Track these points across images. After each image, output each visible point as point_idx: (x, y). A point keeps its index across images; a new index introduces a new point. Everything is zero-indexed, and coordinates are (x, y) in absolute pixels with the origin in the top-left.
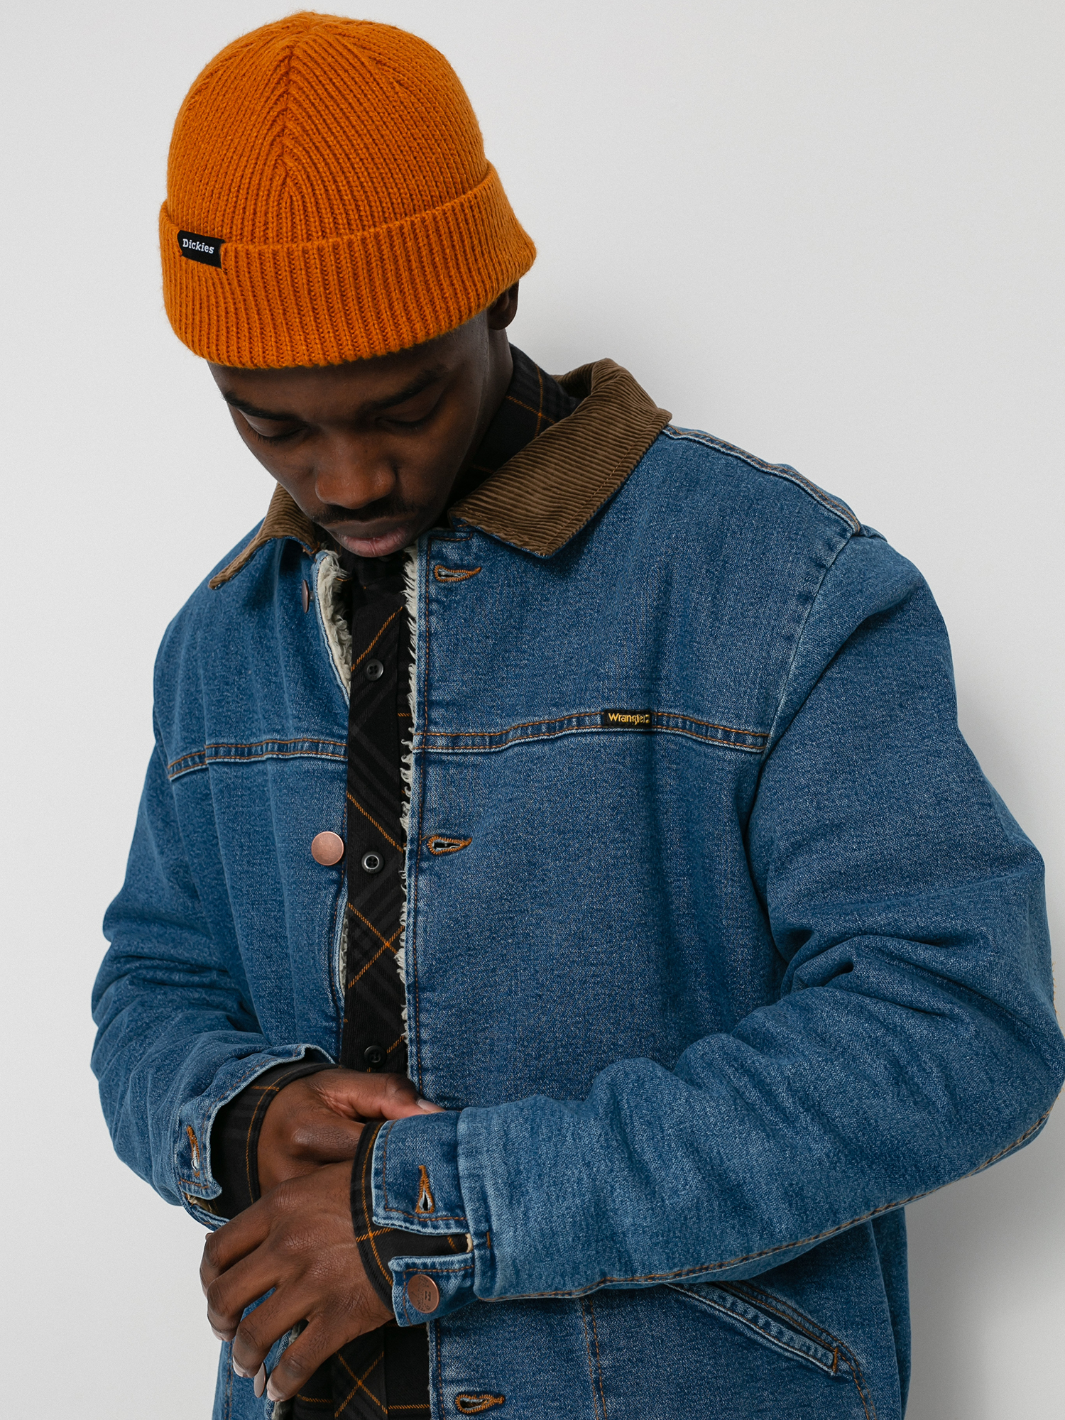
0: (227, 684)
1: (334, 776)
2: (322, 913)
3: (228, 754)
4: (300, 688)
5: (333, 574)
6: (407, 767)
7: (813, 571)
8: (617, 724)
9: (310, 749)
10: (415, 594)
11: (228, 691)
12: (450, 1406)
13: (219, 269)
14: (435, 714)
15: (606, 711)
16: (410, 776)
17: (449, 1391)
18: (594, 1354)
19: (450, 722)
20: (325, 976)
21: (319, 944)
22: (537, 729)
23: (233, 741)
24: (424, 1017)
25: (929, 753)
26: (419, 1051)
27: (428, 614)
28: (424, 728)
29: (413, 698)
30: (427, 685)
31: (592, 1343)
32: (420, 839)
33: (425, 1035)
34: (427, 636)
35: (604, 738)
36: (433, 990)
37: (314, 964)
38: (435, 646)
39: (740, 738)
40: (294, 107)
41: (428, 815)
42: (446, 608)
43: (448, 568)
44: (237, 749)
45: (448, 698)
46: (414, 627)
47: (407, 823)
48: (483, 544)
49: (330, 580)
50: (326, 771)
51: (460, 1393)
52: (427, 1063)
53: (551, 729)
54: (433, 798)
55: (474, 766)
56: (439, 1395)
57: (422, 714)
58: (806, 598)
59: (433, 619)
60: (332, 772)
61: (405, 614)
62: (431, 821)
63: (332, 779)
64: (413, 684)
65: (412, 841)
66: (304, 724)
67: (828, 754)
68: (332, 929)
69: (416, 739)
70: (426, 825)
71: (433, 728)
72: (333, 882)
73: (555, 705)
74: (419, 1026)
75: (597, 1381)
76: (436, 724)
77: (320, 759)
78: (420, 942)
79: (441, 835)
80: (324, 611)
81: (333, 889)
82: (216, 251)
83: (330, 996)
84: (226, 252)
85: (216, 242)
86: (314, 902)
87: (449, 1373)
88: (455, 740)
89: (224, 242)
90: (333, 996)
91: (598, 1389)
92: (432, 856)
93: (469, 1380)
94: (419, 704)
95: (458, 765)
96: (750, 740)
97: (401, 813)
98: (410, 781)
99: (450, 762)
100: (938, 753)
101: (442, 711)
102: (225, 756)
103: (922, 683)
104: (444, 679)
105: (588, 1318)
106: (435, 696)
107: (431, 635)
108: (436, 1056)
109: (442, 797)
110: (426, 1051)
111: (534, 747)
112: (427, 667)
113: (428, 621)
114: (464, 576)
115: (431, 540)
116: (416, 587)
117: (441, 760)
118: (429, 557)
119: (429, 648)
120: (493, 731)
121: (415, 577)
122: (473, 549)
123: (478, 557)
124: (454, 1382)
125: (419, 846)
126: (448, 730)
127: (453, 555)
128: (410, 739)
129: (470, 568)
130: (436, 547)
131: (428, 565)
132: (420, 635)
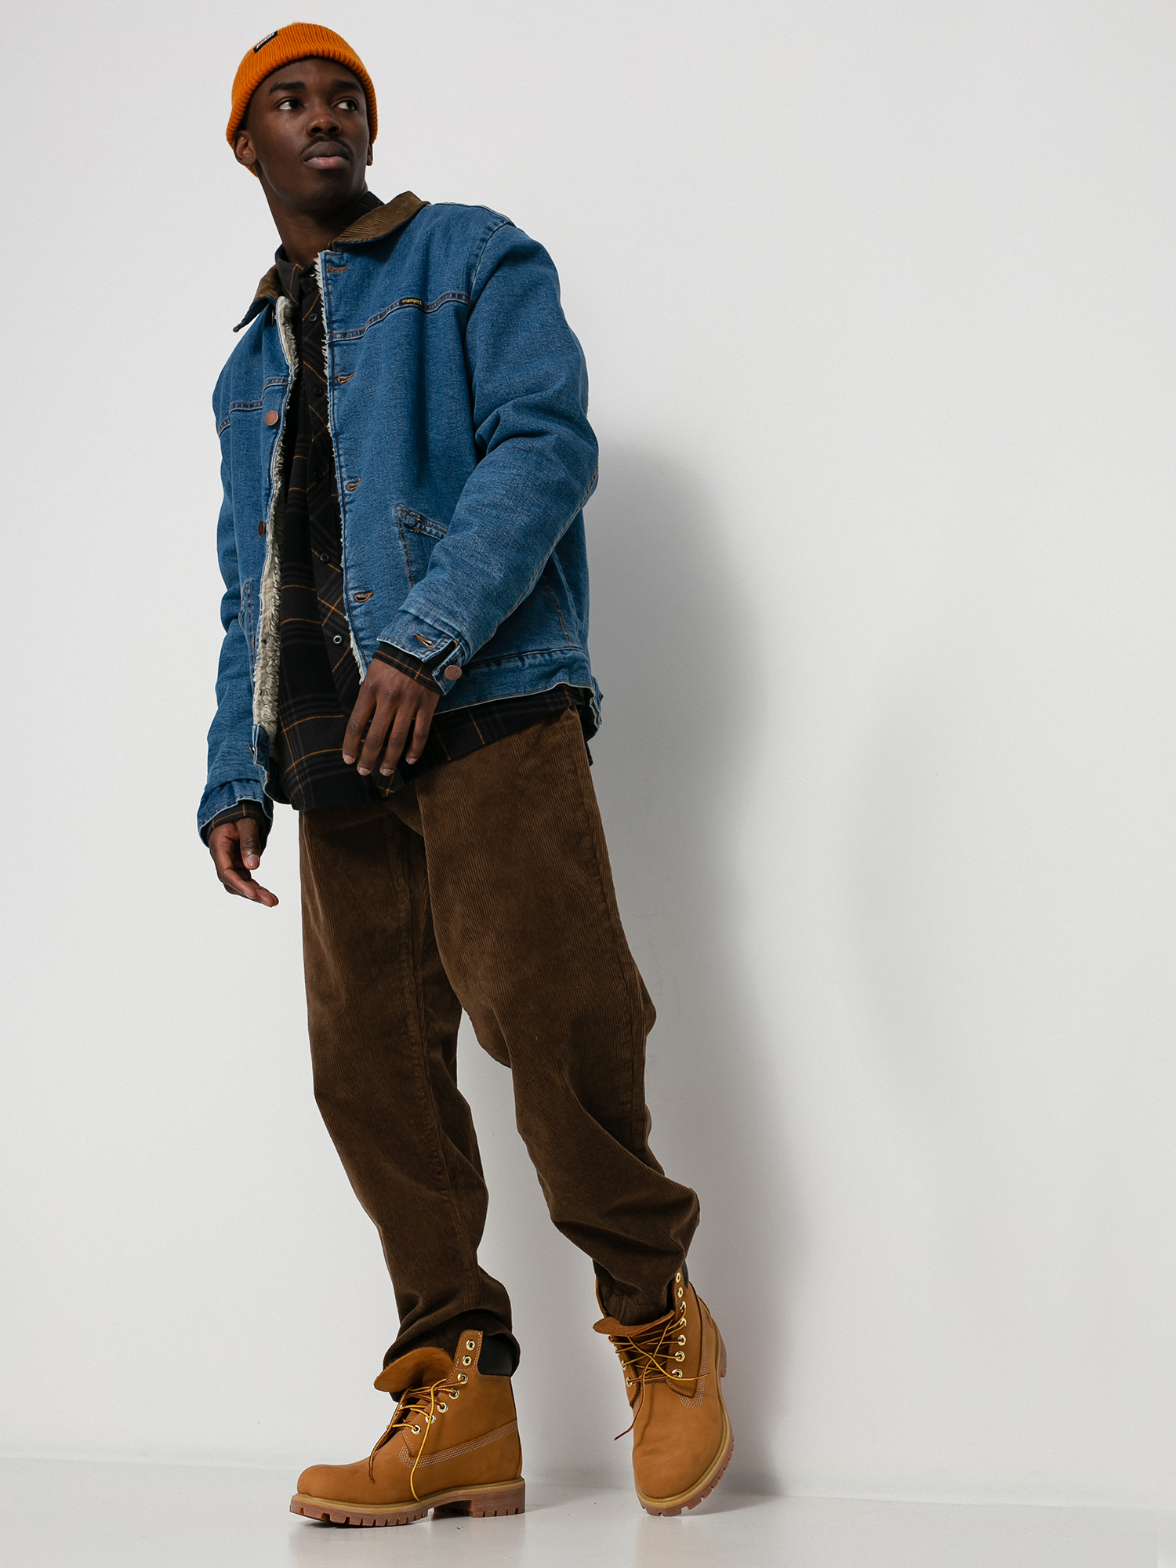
0: (240, 379)
2: (268, 446)
3: (240, 406)
4: (268, 362)
6: (325, 350)
7: (487, 231)
8: (406, 303)
9: (269, 383)
10: (321, 278)
11: (240, 381)
12: (352, 599)
14: (335, 326)
15: (401, 300)
16: (327, 354)
17: (351, 593)
18: (409, 566)
19: (341, 328)
22: (375, 318)
23: (242, 401)
24: (340, 446)
25: (540, 309)
26: (339, 460)
27: (327, 285)
28: (330, 332)
29: (325, 323)
30: (330, 314)
31: (407, 561)
32: (333, 378)
33: (341, 452)
34: (328, 294)
35: (401, 310)
36: (343, 434)
38: (331, 297)
39: (460, 296)
41: (336, 367)
42: (335, 282)
43: (334, 267)
44: (244, 404)
45: (340, 318)
46: (322, 292)
47: (327, 372)
48: (349, 254)
51: (356, 594)
52: (343, 464)
53: (381, 316)
54: (337, 360)
55: (354, 344)
56: (347, 595)
57: (329, 327)
58: (484, 240)
59: (330, 286)
60: (277, 390)
61: (318, 287)
62: (337, 369)
63: (277, 393)
64: (324, 316)
65: (330, 379)
67: (497, 304)
68: (272, 452)
69: (327, 338)
70: (335, 371)
71: (334, 332)
72: (274, 432)
73: (383, 307)
74: (338, 449)
75: (410, 577)
76: (335, 329)
77: (272, 386)
78: (336, 415)
79: (343, 375)
80: (281, 321)
81: (273, 435)
87: (350, 585)
88: (344, 335)
91: (411, 580)
92: (339, 384)
93: (359, 587)
94: (327, 323)
95: (347, 345)
96: (464, 297)
97: (323, 367)
98: (327, 355)
99: (344, 344)
100: (544, 309)
101: (338, 324)
102: (238, 408)
103: (540, 282)
104: (337, 311)
105: (405, 550)
106: (334, 318)
107: (329, 293)
108: (346, 460)
109: (341, 358)
110: (342, 458)
111: (376, 326)
112: (329, 307)
113: (327, 288)
114: (342, 269)
115: (326, 254)
116: (321, 274)
117: (340, 345)
118: (325, 262)
119: (329, 299)
120: (361, 328)
121: (320, 270)
122: (345, 258)
123: (347, 261)
124: (353, 589)
125: (333, 381)
126: (341, 331)
127: (336, 261)
128: (325, 338)
129: (344, 266)
130: (327, 257)
131: (325, 265)
132: (325, 294)
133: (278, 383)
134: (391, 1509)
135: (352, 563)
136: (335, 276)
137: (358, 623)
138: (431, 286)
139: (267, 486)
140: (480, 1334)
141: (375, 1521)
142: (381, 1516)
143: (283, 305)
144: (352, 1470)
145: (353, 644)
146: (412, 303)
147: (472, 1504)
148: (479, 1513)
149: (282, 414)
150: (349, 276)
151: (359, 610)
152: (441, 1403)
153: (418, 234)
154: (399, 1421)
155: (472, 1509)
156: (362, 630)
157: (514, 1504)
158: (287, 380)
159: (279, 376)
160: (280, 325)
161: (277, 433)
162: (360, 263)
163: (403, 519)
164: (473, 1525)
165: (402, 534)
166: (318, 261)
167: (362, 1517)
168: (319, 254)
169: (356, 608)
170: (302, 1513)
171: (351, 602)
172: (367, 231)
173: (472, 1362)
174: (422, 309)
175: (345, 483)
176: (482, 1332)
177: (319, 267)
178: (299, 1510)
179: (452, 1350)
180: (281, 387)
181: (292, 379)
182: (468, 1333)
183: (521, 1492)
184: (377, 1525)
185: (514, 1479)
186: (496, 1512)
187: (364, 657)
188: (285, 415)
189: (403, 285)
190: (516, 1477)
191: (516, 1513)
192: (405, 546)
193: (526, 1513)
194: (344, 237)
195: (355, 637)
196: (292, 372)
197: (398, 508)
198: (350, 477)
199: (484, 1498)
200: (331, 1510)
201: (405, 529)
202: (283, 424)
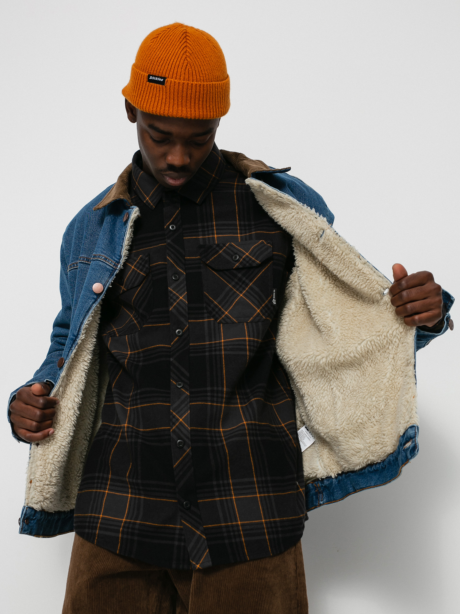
0: (86, 238)
2: (87, 306)
9: (104, 259)
11: (86, 240)
13: (163, 86)
20: (80, 324)
21: (82, 314)
23: (86, 256)
37: (78, 320)
40: (188, 50)
44: (87, 259)
60: (108, 268)
63: (107, 271)
68: (88, 312)
72: (94, 298)
77: (106, 263)
81: (93, 301)
82: (164, 81)
83: (78, 329)
84: (167, 81)
85: (164, 78)
86: (86, 302)
89: (166, 78)
90: (79, 330)
102: (82, 260)
133: (110, 264)
139: (76, 334)
143: (136, 215)
149: (105, 289)
158: (117, 266)
159: (112, 258)
160: (129, 227)
161: (96, 300)
180: (111, 268)
181: (120, 267)
188: (107, 291)
196: (122, 261)
202: (102, 296)
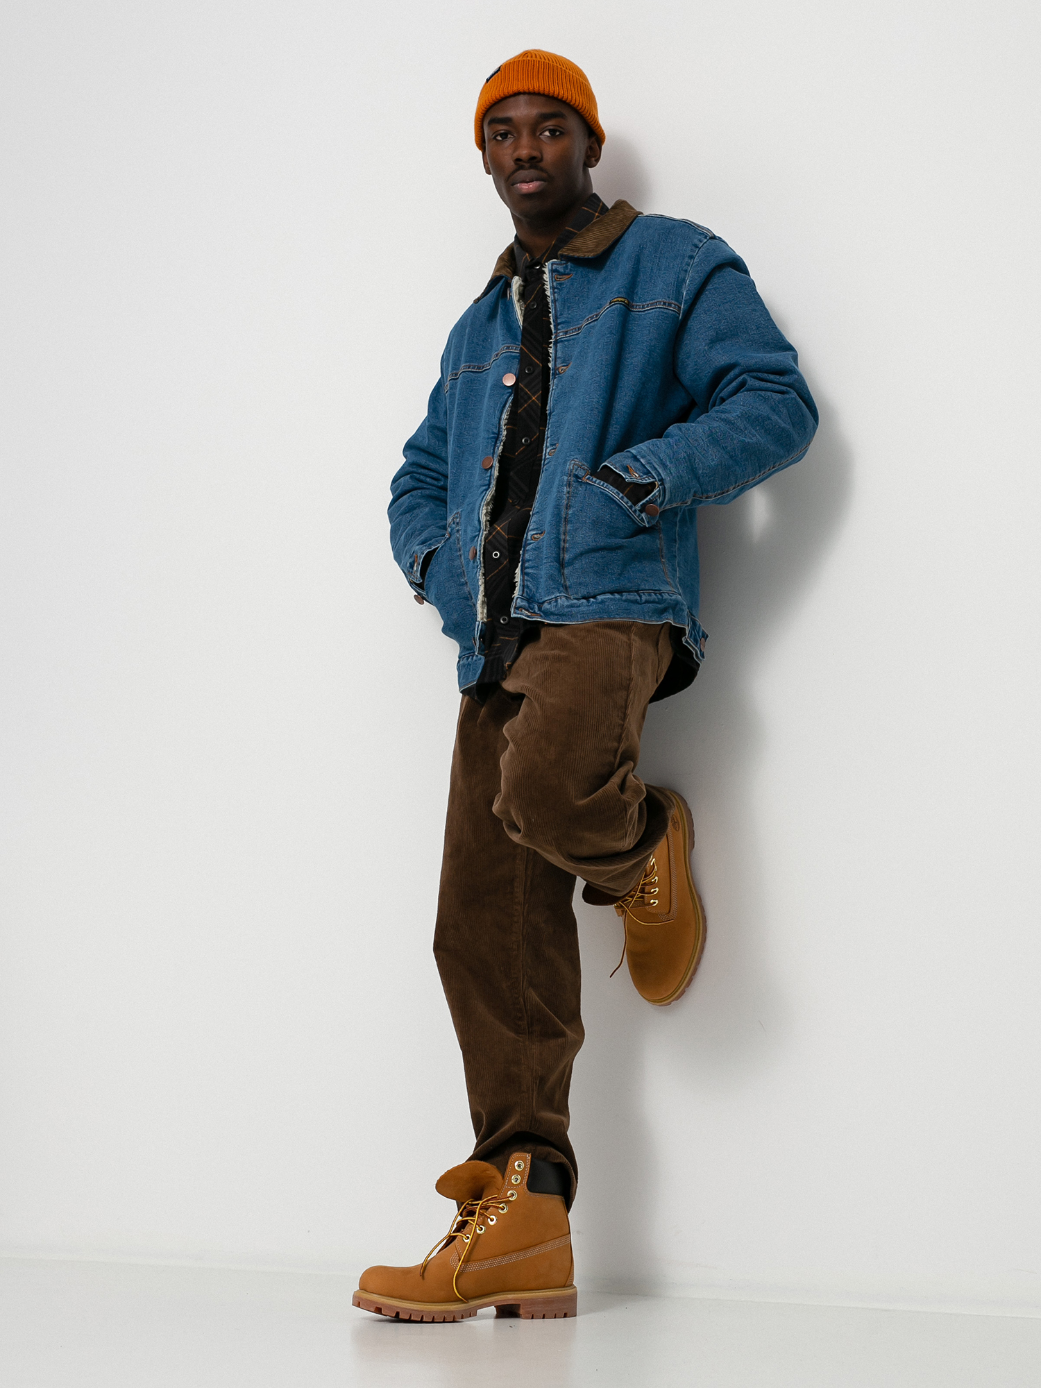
1: (514, 357)
3: (474, 368)
4: (505, 331)
5: (519, 283)
7: (694, 248)
8: (615, 302)
9: (506, 349)
10: (548, 287)
12: (529, 538)
14: (559, 327)
16: (551, 350)
17: (530, 533)
18: (567, 509)
19: (564, 327)
22: (592, 318)
26: (548, 433)
27: (554, 293)
28: (556, 333)
29: (552, 326)
30: (556, 318)
32: (555, 369)
34: (554, 301)
38: (557, 304)
39: (670, 305)
41: (558, 360)
42: (560, 289)
43: (560, 275)
45: (564, 320)
46: (549, 300)
47: (551, 365)
48: (572, 265)
49: (518, 285)
50: (512, 356)
51: (534, 534)
52: (549, 435)
53: (597, 316)
54: (559, 354)
55: (573, 339)
56: (527, 535)
57: (555, 328)
58: (692, 257)
59: (556, 295)
61: (546, 295)
62: (559, 361)
64: (551, 320)
65: (553, 370)
66: (505, 342)
69: (553, 337)
70: (557, 363)
71: (559, 332)
73: (599, 309)
76: (560, 330)
77: (510, 352)
78: (553, 397)
79: (563, 366)
80: (515, 298)
88: (566, 333)
92: (560, 373)
94: (554, 326)
95: (567, 341)
96: (673, 305)
99: (565, 340)
101: (562, 325)
104: (561, 314)
106: (559, 321)
107: (556, 300)
109: (563, 352)
111: (592, 324)
112: (555, 312)
113: (554, 296)
114: (567, 277)
115: (552, 264)
116: (548, 283)
117: (562, 341)
118: (552, 271)
119: (555, 305)
120: (579, 326)
121: (548, 280)
122: (569, 267)
123: (571, 270)
124: (533, 530)
125: (555, 371)
126: (563, 330)
127: (562, 270)
128: (551, 339)
129: (568, 274)
130: (554, 267)
131: (552, 274)
132: (552, 301)
133: (515, 350)
134: (439, 1307)
135: (537, 510)
136: (561, 284)
137: (527, 556)
138: (639, 290)
140: (528, 1156)
141: (422, 1316)
142: (429, 1312)
144: (406, 1272)
145: (518, 571)
146: (618, 301)
147: (521, 1307)
148: (527, 1315)
150: (572, 284)
151: (531, 546)
152: (491, 1217)
153: (629, 244)
154: (458, 1230)
155: (521, 1312)
156: (528, 561)
157: (566, 1309)
159: (515, 344)
160: (515, 301)
162: (581, 272)
163: (574, 471)
164: (522, 1324)
165: (570, 482)
166: (546, 270)
167: (411, 1312)
168: (546, 264)
169: (530, 544)
170: (359, 1306)
171: (528, 540)
172: (588, 243)
173: (521, 1181)
174: (628, 308)
175: (548, 450)
176: (530, 1155)
177: (546, 277)
178: (357, 1304)
179: (503, 1168)
182: (516, 1155)
183: (572, 1299)
184: (424, 1320)
185: (564, 1286)
186: (544, 1315)
187: (523, 580)
189: (615, 289)
190: (567, 1283)
191: (565, 1316)
192: (568, 492)
193: (577, 1317)
194: (568, 249)
195: (522, 566)
197: (573, 462)
198: (552, 445)
199: (533, 1302)
200: (383, 1305)
201: (573, 479)
